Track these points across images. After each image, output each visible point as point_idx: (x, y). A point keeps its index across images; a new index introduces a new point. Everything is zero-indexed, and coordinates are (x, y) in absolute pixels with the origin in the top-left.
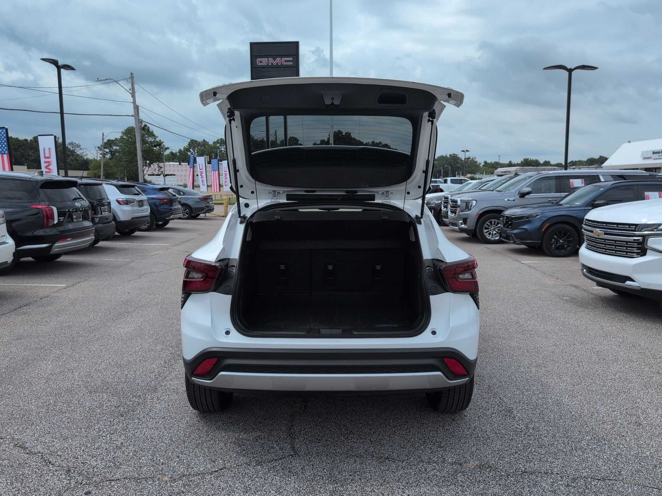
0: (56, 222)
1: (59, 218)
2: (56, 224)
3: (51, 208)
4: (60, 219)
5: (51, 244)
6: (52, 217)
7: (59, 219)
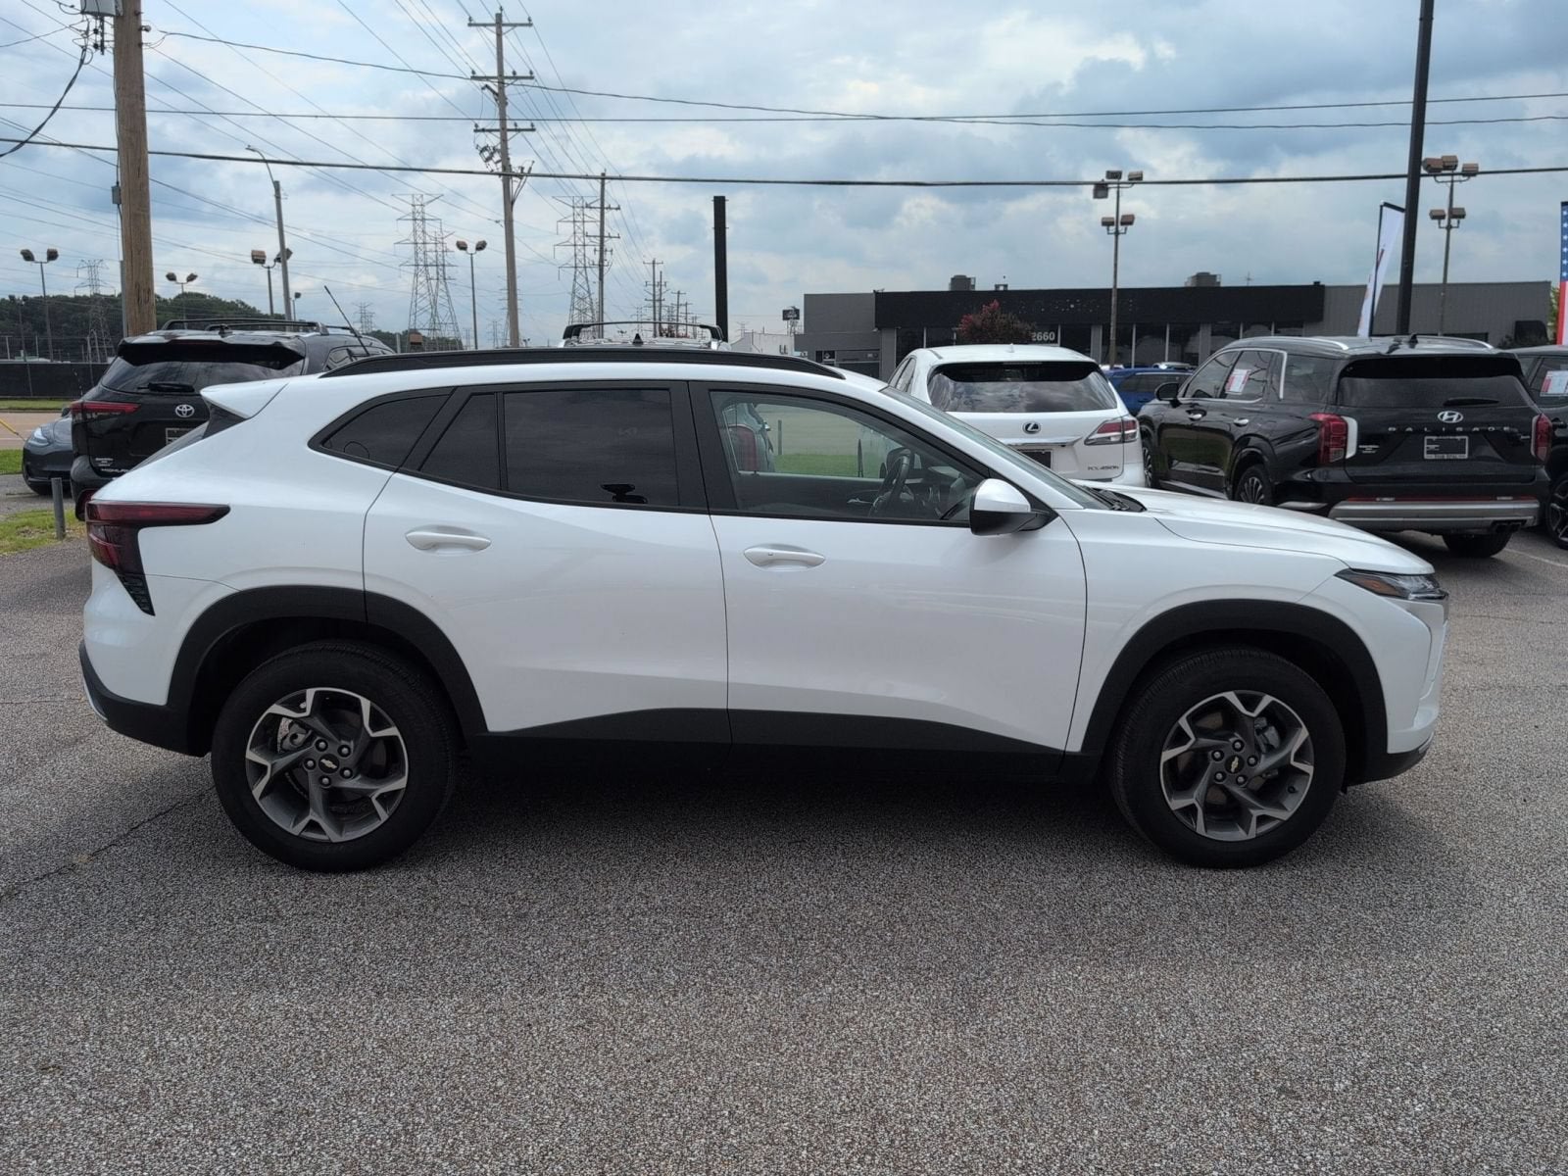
0: (1350, 453)
1: (1361, 447)
2: (1351, 458)
3: (1344, 421)
4: (1364, 449)
5: (1324, 505)
6: (1343, 444)
7: (1358, 449)
